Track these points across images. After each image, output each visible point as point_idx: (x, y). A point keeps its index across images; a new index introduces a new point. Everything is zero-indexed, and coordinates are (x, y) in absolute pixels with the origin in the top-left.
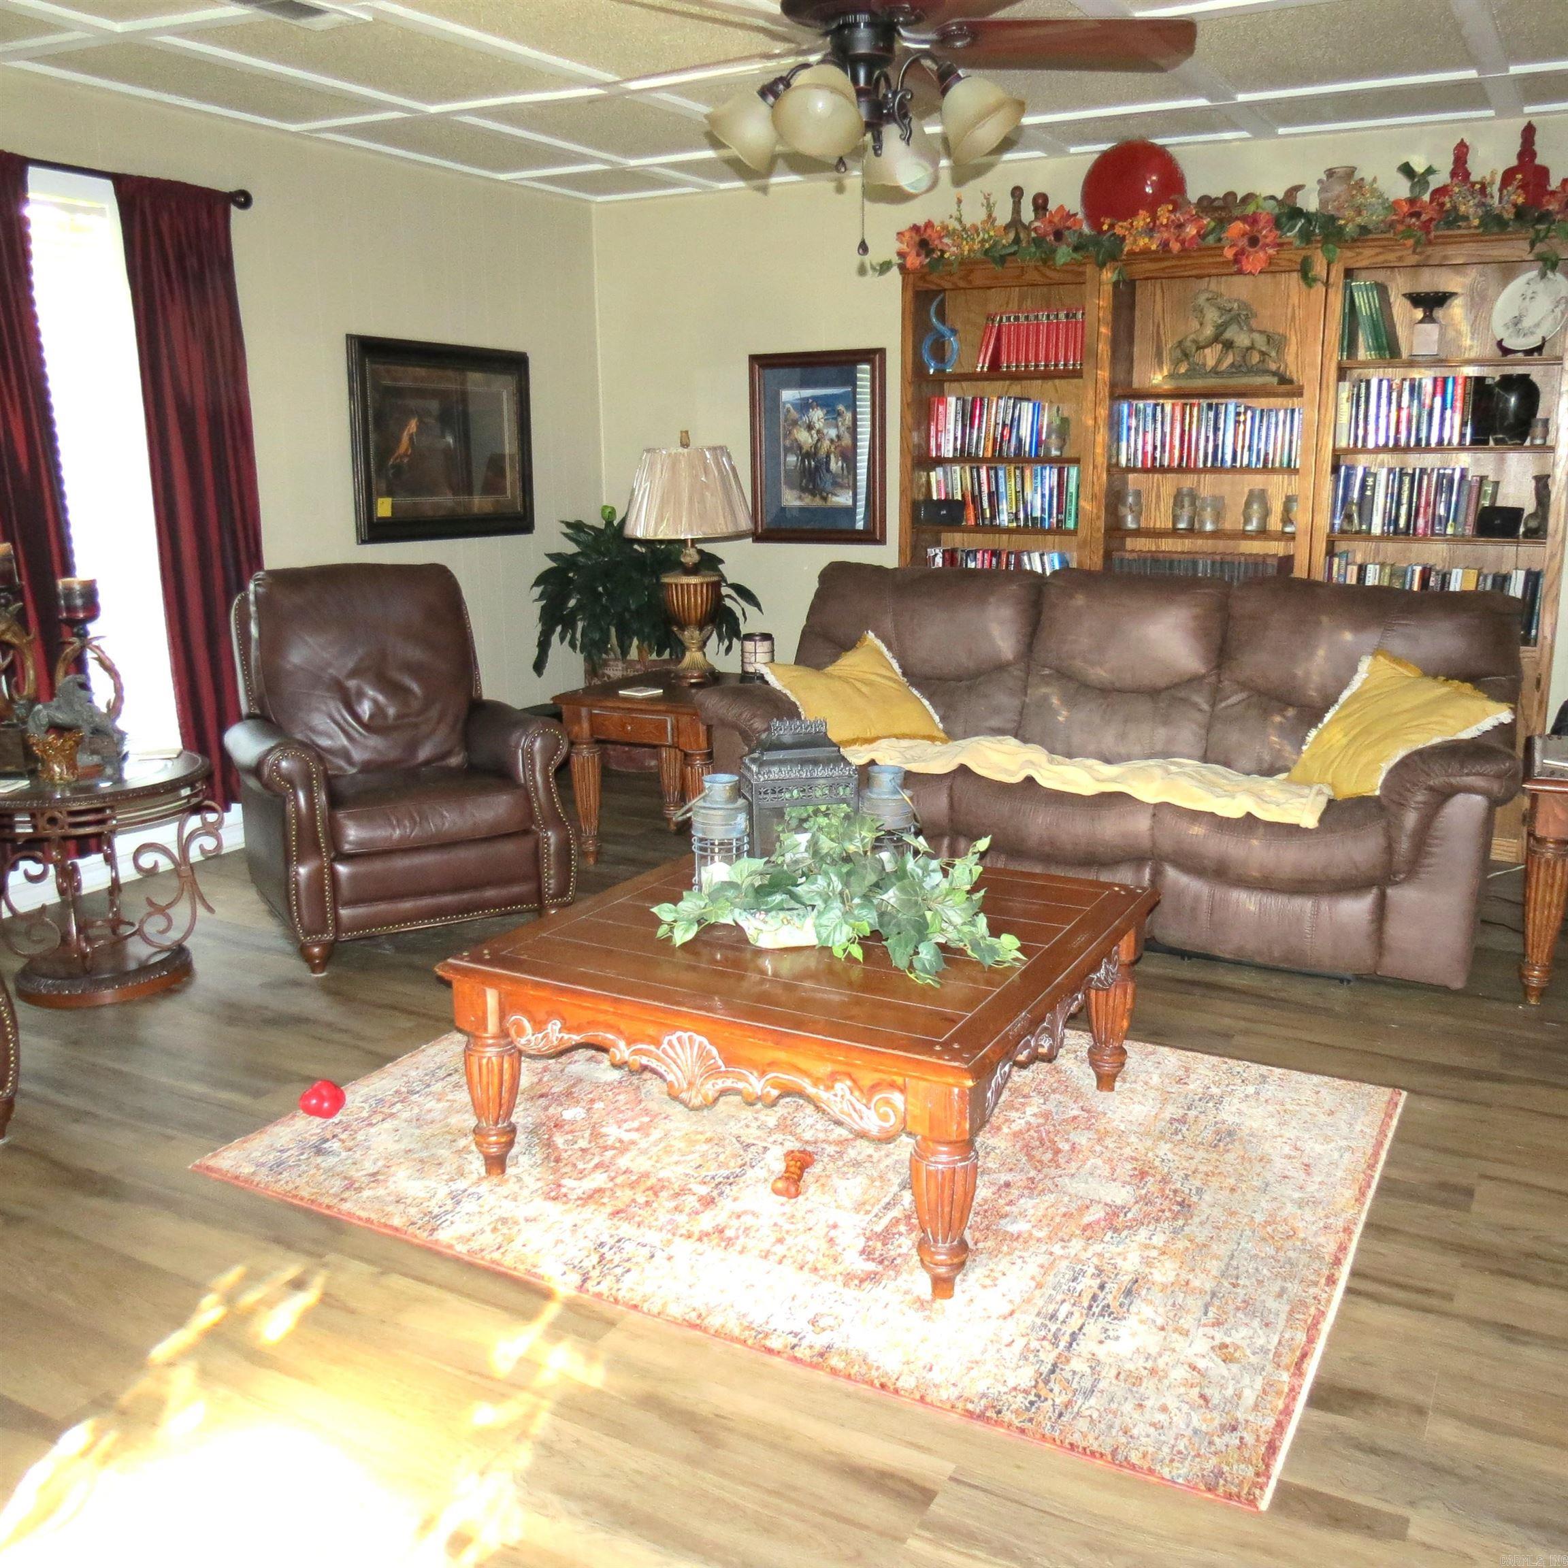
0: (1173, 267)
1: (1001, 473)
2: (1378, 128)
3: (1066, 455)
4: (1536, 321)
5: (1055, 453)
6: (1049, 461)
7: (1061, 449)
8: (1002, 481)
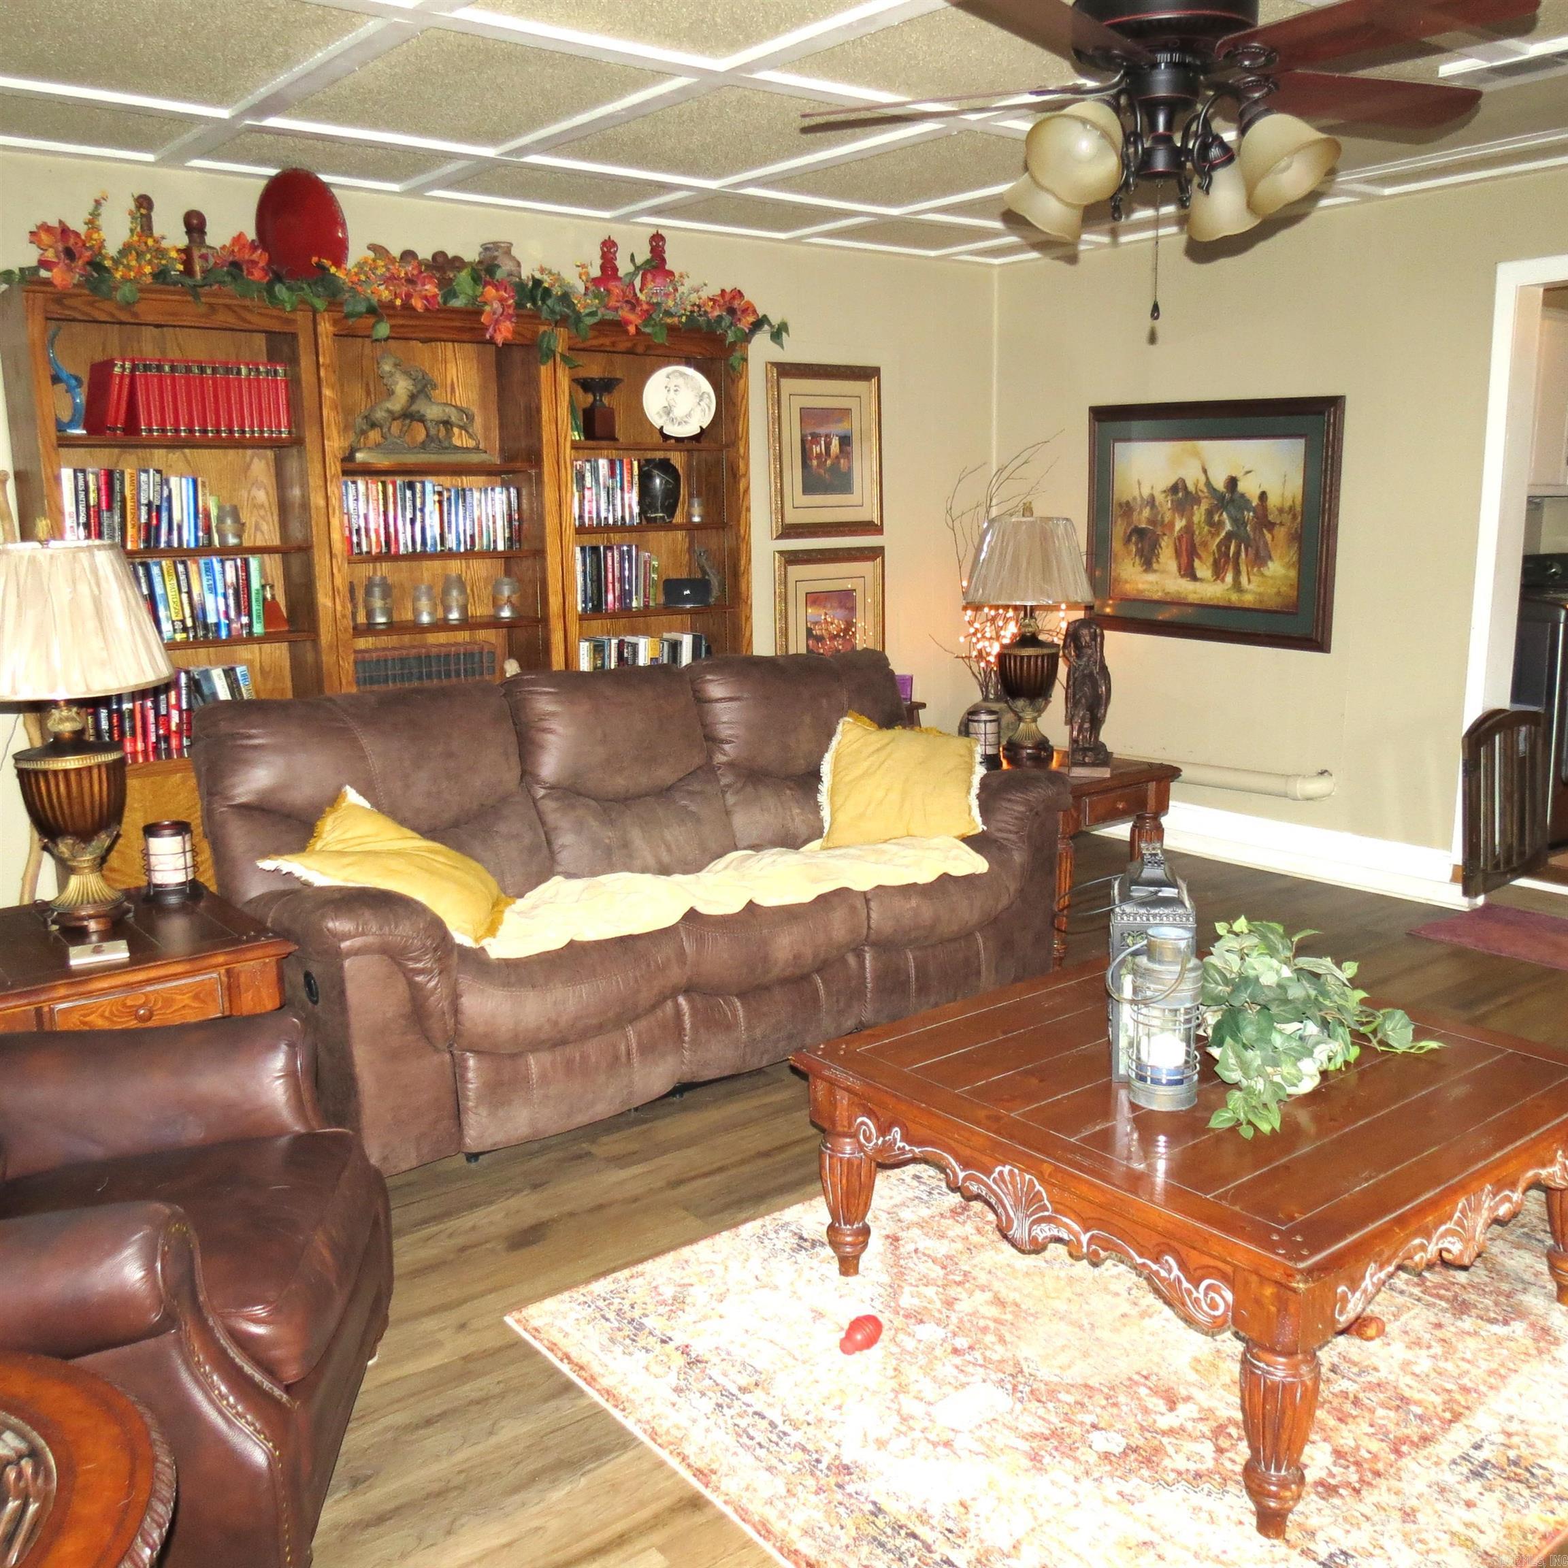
0: (402, 326)
1: (155, 571)
2: (525, 209)
3: (247, 543)
4: (687, 412)
5: (232, 541)
6: (225, 552)
7: (239, 536)
8: (157, 580)
